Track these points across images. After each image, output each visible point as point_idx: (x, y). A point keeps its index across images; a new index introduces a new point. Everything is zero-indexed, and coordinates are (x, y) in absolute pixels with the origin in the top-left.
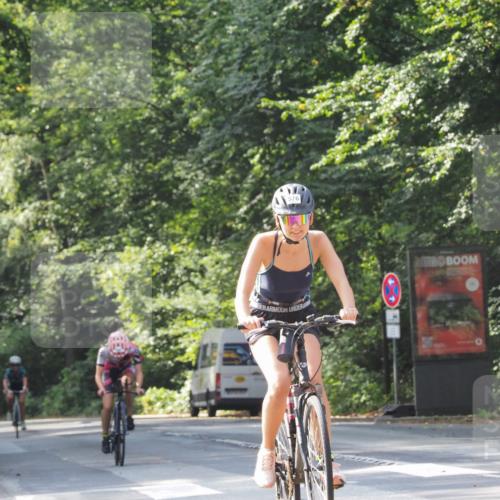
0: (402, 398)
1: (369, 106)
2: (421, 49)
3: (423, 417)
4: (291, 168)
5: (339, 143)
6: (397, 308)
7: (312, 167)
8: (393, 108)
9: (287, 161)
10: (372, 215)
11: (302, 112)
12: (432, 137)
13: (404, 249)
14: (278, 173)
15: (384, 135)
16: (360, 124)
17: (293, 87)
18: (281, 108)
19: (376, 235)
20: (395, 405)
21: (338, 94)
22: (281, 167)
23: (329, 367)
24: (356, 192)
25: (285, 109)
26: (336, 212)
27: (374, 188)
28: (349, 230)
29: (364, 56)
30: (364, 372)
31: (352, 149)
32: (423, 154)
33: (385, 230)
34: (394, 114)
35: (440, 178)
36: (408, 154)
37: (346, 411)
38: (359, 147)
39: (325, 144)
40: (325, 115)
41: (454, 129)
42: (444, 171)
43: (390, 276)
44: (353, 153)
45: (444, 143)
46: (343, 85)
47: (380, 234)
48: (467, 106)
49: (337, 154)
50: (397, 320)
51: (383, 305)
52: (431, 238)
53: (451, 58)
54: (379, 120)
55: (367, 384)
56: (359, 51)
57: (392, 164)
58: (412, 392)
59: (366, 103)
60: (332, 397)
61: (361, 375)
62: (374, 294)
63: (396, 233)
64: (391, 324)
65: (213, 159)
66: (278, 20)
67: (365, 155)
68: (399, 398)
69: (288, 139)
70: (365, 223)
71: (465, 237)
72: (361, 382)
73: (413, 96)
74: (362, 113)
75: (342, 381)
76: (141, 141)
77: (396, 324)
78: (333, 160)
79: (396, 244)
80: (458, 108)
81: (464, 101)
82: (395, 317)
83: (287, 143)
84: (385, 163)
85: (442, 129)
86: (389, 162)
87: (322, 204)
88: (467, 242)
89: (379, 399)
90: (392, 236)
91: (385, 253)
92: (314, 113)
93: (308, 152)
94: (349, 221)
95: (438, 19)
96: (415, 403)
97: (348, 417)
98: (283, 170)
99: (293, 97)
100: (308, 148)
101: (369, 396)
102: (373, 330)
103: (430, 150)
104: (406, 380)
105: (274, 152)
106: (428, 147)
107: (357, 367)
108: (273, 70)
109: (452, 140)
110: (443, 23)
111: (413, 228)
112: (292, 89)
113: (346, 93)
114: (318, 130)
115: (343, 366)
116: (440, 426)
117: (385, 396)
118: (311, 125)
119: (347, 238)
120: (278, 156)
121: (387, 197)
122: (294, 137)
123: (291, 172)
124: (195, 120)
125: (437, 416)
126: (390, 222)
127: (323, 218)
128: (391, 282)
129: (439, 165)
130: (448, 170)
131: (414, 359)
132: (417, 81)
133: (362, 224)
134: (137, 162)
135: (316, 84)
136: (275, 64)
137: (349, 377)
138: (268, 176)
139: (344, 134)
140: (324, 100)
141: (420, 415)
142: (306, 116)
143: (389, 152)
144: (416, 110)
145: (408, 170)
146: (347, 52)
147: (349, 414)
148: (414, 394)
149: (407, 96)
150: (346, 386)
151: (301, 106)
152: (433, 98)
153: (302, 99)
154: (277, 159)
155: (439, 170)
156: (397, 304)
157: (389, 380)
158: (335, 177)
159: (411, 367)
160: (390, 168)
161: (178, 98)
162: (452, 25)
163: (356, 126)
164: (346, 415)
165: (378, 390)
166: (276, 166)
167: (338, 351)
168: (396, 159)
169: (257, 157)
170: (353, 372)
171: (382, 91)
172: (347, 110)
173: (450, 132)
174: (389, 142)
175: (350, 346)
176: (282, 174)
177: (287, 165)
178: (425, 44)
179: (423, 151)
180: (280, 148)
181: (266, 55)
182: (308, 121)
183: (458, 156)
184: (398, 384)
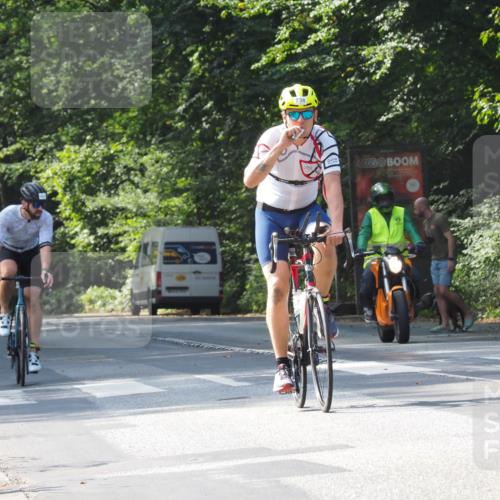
0: (342, 297)
1: (309, 4)
4: (228, 67)
5: (279, 42)
7: (253, 67)
8: (333, 7)
9: (225, 59)
11: (241, 10)
13: (345, 148)
14: (217, 71)
15: (324, 35)
16: (300, 22)
18: (220, 7)
20: (336, 304)
22: (220, 65)
25: (224, 8)
26: (276, 110)
31: (293, 48)
32: (363, 53)
34: (334, 12)
35: (381, 77)
36: (348, 53)
38: (299, 46)
39: (265, 43)
40: (264, 13)
41: (393, 29)
42: (383, 70)
44: (293, 52)
45: (384, 42)
48: (407, 5)
49: (277, 52)
52: (372, 137)
54: (318, 19)
57: (331, 64)
58: (353, 290)
59: (306, 2)
63: (336, 131)
67: (305, 54)
68: (340, 296)
69: (227, 37)
71: (406, 136)
74: (302, 11)
78: (274, 59)
80: (397, 7)
83: (226, 40)
84: (325, 63)
85: (382, 29)
86: (329, 62)
87: (262, 102)
88: (408, 141)
92: (253, 12)
93: (248, 49)
96: (356, 301)
98: (223, 69)
100: (247, 46)
103: (371, 49)
104: (346, 279)
105: (213, 49)
106: (368, 46)
109: (392, 39)
111: (353, 126)
114: (257, 28)
118: (249, 23)
120: (218, 54)
121: (326, 95)
122: (232, 35)
123: (230, 71)
126: (330, 121)
127: (263, 116)
129: (380, 64)
130: (388, 69)
138: (207, 75)
139: (284, 32)
142: (246, 15)
143: (328, 52)
144: (356, 9)
145: (349, 69)
148: (355, 292)
151: (240, 5)
154: (216, 57)
155: (379, 68)
158: (275, 77)
160: (330, 67)
163: (296, 24)
166: (215, 64)
168: (336, 58)
169: (196, 55)
172: (287, 8)
173: (390, 31)
174: (329, 40)
176: (221, 73)
177: (225, 62)
179: (363, 50)
180: (219, 45)
182: (247, 19)
183: (398, 54)
184: (339, 282)
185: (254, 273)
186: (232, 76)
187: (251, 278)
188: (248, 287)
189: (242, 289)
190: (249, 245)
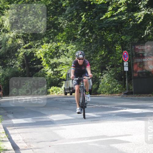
0: (129, 89)
3: (136, 95)
4: (93, 19)
5: (109, 11)
6: (127, 62)
7: (101, 19)
10: (119, 33)
11: (97, 2)
13: (129, 44)
14: (90, 20)
15: (123, 9)
18: (91, 1)
19: (121, 39)
20: (127, 91)
23: (106, 80)
24: (114, 26)
26: (108, 32)
27: (119, 25)
28: (112, 38)
32: (135, 15)
33: (123, 38)
34: (125, 2)
35: (140, 22)
36: (130, 15)
38: (115, 12)
39: (105, 11)
40: (104, 2)
41: (144, 7)
44: (113, 14)
45: (141, 11)
49: (108, 14)
50: (127, 65)
51: (123, 61)
52: (137, 40)
54: (121, 4)
55: (118, 85)
58: (132, 87)
60: (108, 89)
61: (116, 82)
62: (120, 57)
64: (125, 67)
65: (70, 16)
67: (117, 15)
69: (93, 10)
72: (116, 84)
74: (116, 2)
75: (111, 84)
76: (48, 11)
77: (127, 67)
78: (107, 16)
79: (127, 42)
83: (93, 11)
85: (140, 7)
86: (124, 17)
87: (104, 30)
89: (122, 89)
90: (125, 39)
91: (123, 45)
92: (101, 2)
93: (99, 14)
96: (133, 90)
98: (92, 20)
101: (119, 89)
102: (120, 68)
103: (137, 14)
104: (130, 84)
107: (115, 80)
109: (143, 10)
111: (132, 37)
114: (102, 7)
115: (111, 80)
116: (141, 97)
117: (124, 89)
118: (100, 6)
119: (111, 40)
120: (90, 15)
121: (123, 27)
122: (95, 9)
123: (94, 20)
125: (140, 95)
126: (125, 35)
127: (104, 34)
128: (125, 54)
129: (140, 18)
130: (142, 20)
131: (132, 77)
133: (116, 36)
137: (113, 83)
138: (87, 22)
139: (110, 8)
143: (124, 14)
144: (132, 1)
145: (130, 20)
147: (113, 94)
150: (112, 86)
155: (140, 20)
156: (127, 61)
157: (125, 84)
158: (108, 22)
159: (132, 80)
163: (114, 6)
165: (122, 87)
166: (89, 18)
167: (109, 75)
168: (126, 16)
169: (84, 16)
170: (114, 81)
172: (111, 1)
174: (124, 11)
175: (113, 73)
176: (91, 21)
177: (93, 18)
179: (135, 14)
182: (99, 4)
183: (145, 15)
184: (128, 85)
185: (102, 82)
186: (95, 22)
187: (101, 84)
188: (100, 86)
189: (98, 87)
190: (100, 74)
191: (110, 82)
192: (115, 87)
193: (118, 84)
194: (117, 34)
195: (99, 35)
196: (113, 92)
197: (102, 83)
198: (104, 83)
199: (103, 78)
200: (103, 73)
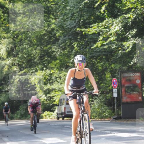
0: (118, 114)
1: (108, 30)
2: (123, 14)
3: (124, 120)
5: (100, 41)
7: (92, 48)
8: (115, 31)
9: (84, 46)
10: (109, 62)
11: (89, 32)
12: (126, 39)
13: (118, 71)
14: (82, 49)
15: (112, 39)
16: (105, 35)
17: (86, 24)
18: (83, 31)
19: (110, 67)
20: (116, 116)
21: (99, 27)
22: (83, 48)
23: (97, 105)
24: (104, 55)
25: (84, 31)
26: (99, 61)
27: (109, 54)
28: (102, 66)
29: (106, 16)
30: (107, 107)
31: (103, 43)
32: (124, 44)
33: (113, 66)
34: (115, 32)
35: (129, 51)
36: (119, 44)
37: (102, 118)
38: (105, 42)
39: (95, 41)
40: (95, 33)
41: (132, 37)
42: (129, 49)
43: (114, 79)
44: (103, 44)
45: (130, 41)
46: (101, 24)
47: (111, 67)
48: (136, 30)
49: (99, 44)
50: (116, 92)
51: (112, 87)
52: (126, 68)
53: (131, 16)
54: (111, 34)
56: (105, 14)
57: (115, 47)
58: (121, 112)
59: (107, 29)
60: (98, 114)
61: (106, 108)
62: (110, 84)
63: (116, 67)
64: (114, 93)
65: (63, 45)
66: (82, 5)
67: (107, 44)
68: (117, 114)
69: (85, 40)
70: (107, 64)
71: (136, 68)
72: (106, 110)
73: (121, 27)
74: (106, 32)
75: (101, 109)
76: (42, 40)
77: (116, 93)
78: (98, 46)
79: (116, 70)
80: (134, 31)
81: (135, 29)
82: (116, 91)
84: (113, 47)
85: (129, 37)
86: (114, 46)
87: (94, 58)
88: (137, 69)
89: (111, 114)
90: (115, 68)
91: (113, 73)
92: (92, 32)
94: (102, 63)
95: (128, 5)
96: (122, 116)
97: (102, 120)
99: (86, 28)
100: (90, 42)
101: (108, 114)
102: (109, 95)
103: (126, 43)
104: (119, 109)
105: (81, 43)
107: (105, 105)
108: (80, 20)
109: (132, 40)
110: (129, 6)
111: (121, 65)
112: (86, 25)
113: (101, 27)
114: (93, 37)
115: (101, 105)
116: (129, 122)
117: (113, 114)
118: (91, 36)
119: (102, 68)
120: (82, 45)
121: (113, 56)
122: (86, 39)
123: (86, 49)
124: (58, 34)
125: (128, 120)
126: (114, 64)
127: (95, 62)
128: (114, 81)
129: (128, 47)
130: (131, 49)
131: (121, 103)
132: (122, 23)
133: (106, 64)
134: (41, 46)
135: (93, 24)
136: (81, 18)
137: (102, 108)
138: (79, 50)
139: (101, 38)
140: (95, 28)
141: (123, 119)
142: (90, 33)
143: (114, 43)
144: (122, 31)
145: (119, 49)
146: (101, 14)
148: (121, 113)
149: (119, 27)
150: (102, 111)
151: (88, 30)
152: (126, 28)
153: (89, 28)
154: (81, 45)
155: (128, 48)
156: (116, 87)
157: (114, 109)
158: (98, 50)
159: (121, 105)
160: (114, 48)
161: (53, 28)
162: (132, 7)
164: (102, 119)
165: (111, 112)
166: (81, 47)
167: (99, 101)
168: (116, 45)
169: (76, 45)
170: (104, 107)
171: (112, 26)
172: (102, 31)
173: (131, 37)
174: (114, 41)
175: (103, 99)
176: (83, 50)
177: (84, 47)
178: (124, 12)
180: (82, 42)
181: (78, 15)
182: (90, 35)
183: (134, 44)
184: (117, 110)
186: (86, 51)
190: (91, 99)
191: (100, 107)
192: (105, 112)
193: (107, 109)
194: (107, 62)
195: (90, 63)
196: (103, 117)
197: (93, 108)
198: (95, 108)
199: (93, 104)
200: (94, 99)
